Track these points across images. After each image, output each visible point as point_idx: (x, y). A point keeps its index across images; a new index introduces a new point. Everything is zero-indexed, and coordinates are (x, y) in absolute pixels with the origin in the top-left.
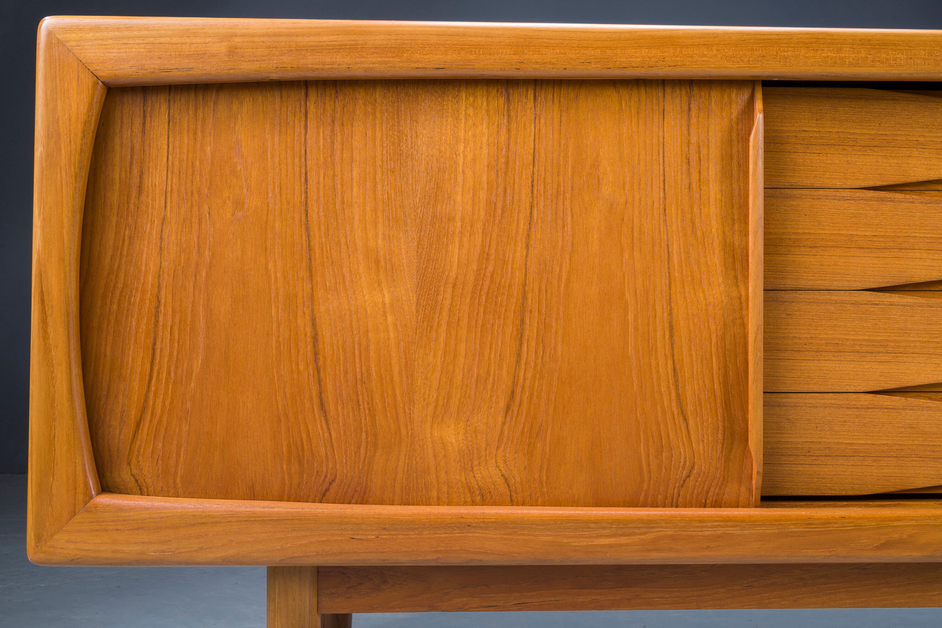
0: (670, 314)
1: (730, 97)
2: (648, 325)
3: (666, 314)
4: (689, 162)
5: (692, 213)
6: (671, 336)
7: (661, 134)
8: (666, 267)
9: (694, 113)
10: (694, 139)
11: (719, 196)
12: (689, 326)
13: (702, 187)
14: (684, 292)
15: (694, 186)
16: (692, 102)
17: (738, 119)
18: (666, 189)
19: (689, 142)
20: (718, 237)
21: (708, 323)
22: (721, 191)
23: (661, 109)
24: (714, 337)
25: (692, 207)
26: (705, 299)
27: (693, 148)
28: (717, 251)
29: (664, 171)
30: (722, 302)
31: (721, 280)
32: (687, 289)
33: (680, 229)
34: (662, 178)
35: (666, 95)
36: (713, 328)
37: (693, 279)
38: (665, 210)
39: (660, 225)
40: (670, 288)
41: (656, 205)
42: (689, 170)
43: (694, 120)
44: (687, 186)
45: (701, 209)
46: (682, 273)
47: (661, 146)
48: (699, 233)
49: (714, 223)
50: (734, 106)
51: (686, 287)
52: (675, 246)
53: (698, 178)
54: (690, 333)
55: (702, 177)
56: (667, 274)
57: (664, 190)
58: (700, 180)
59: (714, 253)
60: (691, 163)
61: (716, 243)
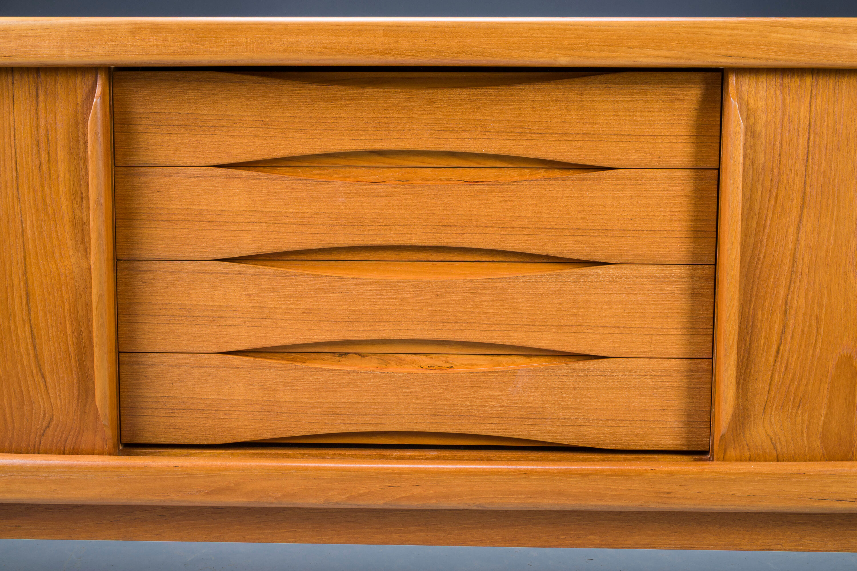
0: (26, 283)
1: (75, 83)
2: (7, 292)
3: (22, 284)
4: (38, 145)
5: (43, 191)
6: (28, 303)
7: (12, 118)
8: (21, 241)
9: (41, 98)
10: (42, 123)
11: (67, 176)
12: (43, 294)
13: (51, 167)
14: (38, 264)
15: (45, 168)
16: (40, 88)
17: (83, 104)
18: (18, 169)
19: (38, 126)
20: (67, 213)
21: (61, 292)
22: (69, 171)
23: (11, 95)
24: (67, 304)
25: (42, 186)
26: (57, 269)
27: (42, 130)
28: (67, 227)
29: (15, 152)
30: (73, 272)
31: (71, 252)
32: (41, 261)
33: (32, 206)
34: (14, 160)
35: (15, 82)
36: (65, 296)
37: (46, 252)
38: (18, 189)
39: (13, 202)
40: (25, 260)
41: (9, 184)
42: (39, 152)
43: (42, 105)
44: (38, 166)
45: (51, 188)
46: (36, 246)
47: (12, 130)
48: (50, 210)
49: (63, 200)
50: (79, 92)
51: (40, 258)
52: (28, 221)
53: (47, 160)
54: (45, 300)
55: (51, 157)
56: (22, 247)
57: (17, 170)
58: (49, 161)
59: (64, 228)
60: (41, 145)
61: (66, 219)
